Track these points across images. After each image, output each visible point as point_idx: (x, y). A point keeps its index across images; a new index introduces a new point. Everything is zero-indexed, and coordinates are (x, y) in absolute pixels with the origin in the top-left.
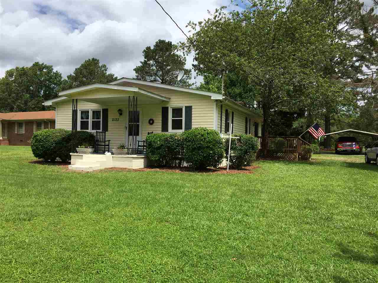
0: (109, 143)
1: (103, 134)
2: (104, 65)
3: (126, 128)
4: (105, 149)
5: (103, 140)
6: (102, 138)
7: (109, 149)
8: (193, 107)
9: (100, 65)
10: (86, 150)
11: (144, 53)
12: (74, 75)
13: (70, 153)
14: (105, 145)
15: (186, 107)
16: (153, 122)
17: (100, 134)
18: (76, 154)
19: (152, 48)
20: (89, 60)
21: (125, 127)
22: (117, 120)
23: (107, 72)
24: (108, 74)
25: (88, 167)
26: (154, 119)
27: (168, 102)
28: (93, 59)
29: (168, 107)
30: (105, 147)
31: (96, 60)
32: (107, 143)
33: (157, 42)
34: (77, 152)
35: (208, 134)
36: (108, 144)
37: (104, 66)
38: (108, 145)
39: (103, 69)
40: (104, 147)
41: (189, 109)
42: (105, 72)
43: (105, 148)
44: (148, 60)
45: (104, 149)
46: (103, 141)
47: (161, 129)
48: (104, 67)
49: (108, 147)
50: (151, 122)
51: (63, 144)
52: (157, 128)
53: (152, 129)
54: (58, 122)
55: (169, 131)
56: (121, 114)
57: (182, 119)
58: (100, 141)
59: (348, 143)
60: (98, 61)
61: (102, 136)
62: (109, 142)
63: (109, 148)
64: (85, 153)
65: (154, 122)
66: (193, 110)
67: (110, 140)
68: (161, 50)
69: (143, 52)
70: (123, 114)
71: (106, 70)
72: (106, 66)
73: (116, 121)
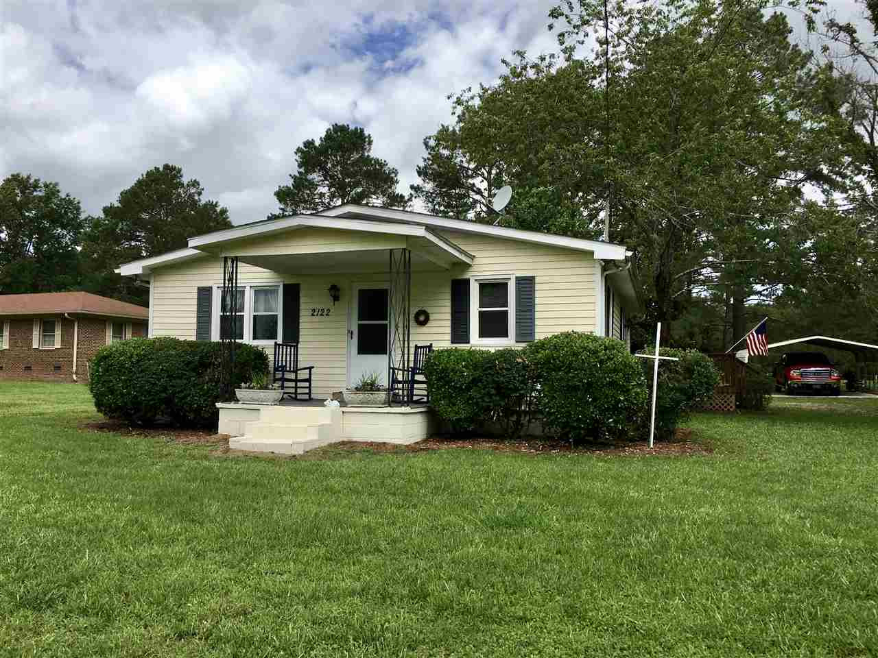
0: (310, 374)
1: (291, 350)
2: (195, 181)
3: (352, 333)
4: (296, 391)
5: (292, 366)
6: (290, 361)
7: (310, 390)
8: (537, 280)
9: (185, 180)
10: (262, 394)
11: (300, 154)
12: (119, 205)
13: (217, 404)
14: (296, 381)
15: (519, 280)
16: (425, 320)
17: (281, 350)
18: (232, 405)
19: (317, 143)
20: (157, 169)
21: (349, 331)
22: (324, 313)
23: (201, 197)
24: (203, 202)
25: (291, 442)
26: (429, 310)
27: (470, 266)
28: (166, 167)
29: (469, 279)
30: (296, 385)
31: (173, 169)
32: (303, 375)
33: (330, 129)
34: (237, 401)
35: (606, 349)
36: (307, 377)
37: (195, 183)
38: (309, 380)
39: (193, 190)
40: (293, 384)
41: (526, 285)
42: (196, 198)
43: (296, 388)
44: (307, 172)
45: (293, 390)
46: (292, 369)
47: (449, 337)
48: (193, 185)
49: (307, 384)
50: (422, 318)
51: (188, 379)
52: (438, 335)
53: (429, 337)
54: (156, 320)
55: (471, 342)
56: (336, 298)
57: (507, 311)
58: (288, 369)
59: (812, 369)
60: (180, 170)
61: (288, 356)
62: (310, 371)
63: (310, 387)
64: (261, 402)
65: (431, 318)
66: (537, 287)
67: (313, 367)
68: (340, 147)
69: (296, 153)
70: (340, 299)
71: (200, 194)
72: (199, 185)
73: (321, 315)
